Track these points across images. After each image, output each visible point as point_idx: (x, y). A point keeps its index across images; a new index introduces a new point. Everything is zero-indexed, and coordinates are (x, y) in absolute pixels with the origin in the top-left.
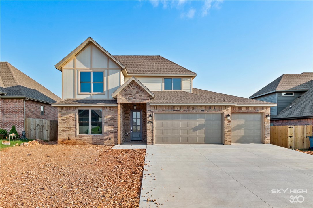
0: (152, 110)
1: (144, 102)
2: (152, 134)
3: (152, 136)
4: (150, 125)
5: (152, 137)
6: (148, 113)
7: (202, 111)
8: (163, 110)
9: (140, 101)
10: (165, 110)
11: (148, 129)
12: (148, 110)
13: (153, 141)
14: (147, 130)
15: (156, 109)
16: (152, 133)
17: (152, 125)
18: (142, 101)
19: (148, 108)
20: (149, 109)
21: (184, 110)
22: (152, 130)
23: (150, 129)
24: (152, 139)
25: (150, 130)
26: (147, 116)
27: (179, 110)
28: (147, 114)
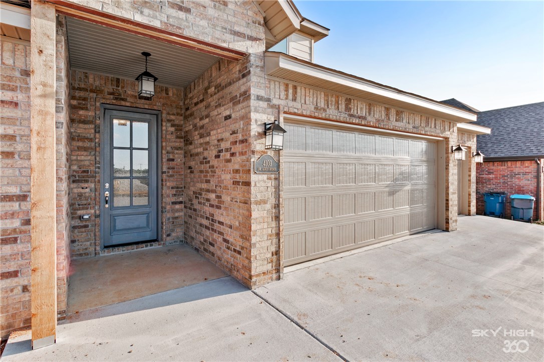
0: (275, 102)
1: (241, 46)
2: (274, 224)
3: (278, 234)
4: (265, 177)
5: (275, 240)
6: (256, 111)
7: (415, 130)
8: (316, 108)
9: (218, 34)
10: (325, 110)
11: (257, 203)
12: (259, 98)
13: (279, 260)
14: (253, 206)
15: (290, 96)
16: (277, 218)
17: (277, 179)
18: (228, 37)
19: (258, 85)
20: (262, 93)
21: (378, 121)
22: (277, 206)
23: (265, 202)
24: (277, 253)
25: (268, 206)
26: (255, 129)
27: (364, 118)
28: (254, 116)
